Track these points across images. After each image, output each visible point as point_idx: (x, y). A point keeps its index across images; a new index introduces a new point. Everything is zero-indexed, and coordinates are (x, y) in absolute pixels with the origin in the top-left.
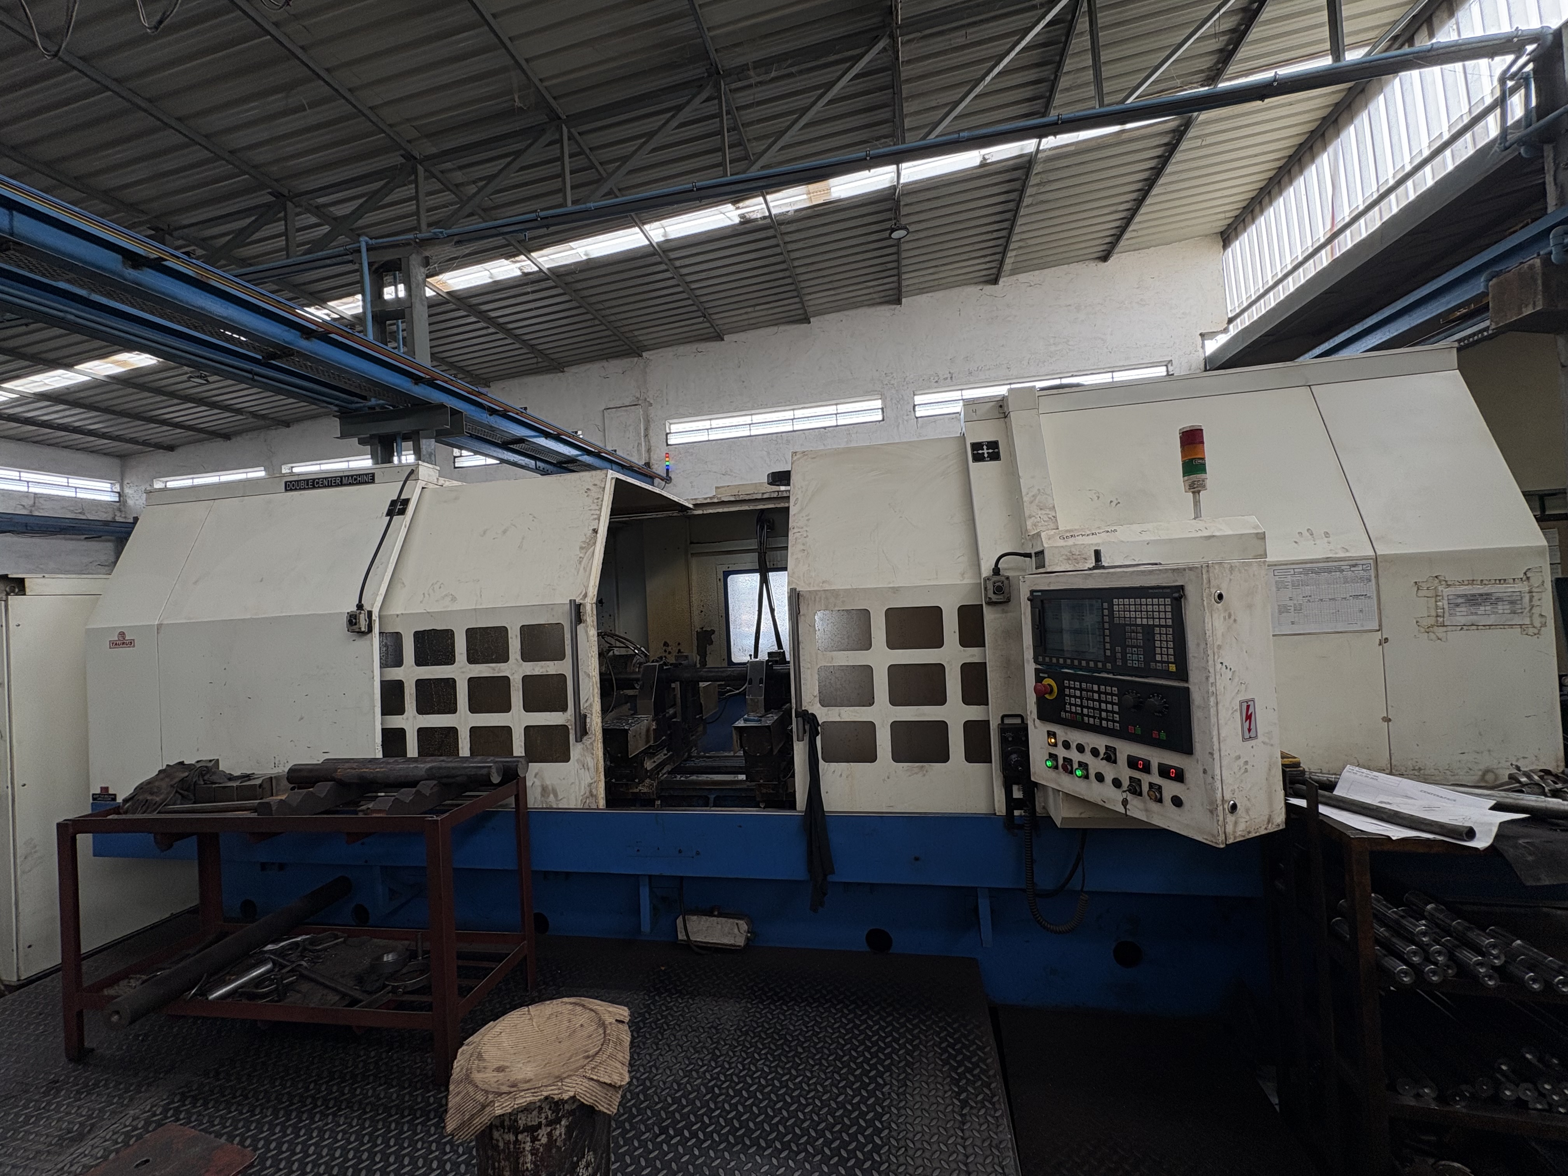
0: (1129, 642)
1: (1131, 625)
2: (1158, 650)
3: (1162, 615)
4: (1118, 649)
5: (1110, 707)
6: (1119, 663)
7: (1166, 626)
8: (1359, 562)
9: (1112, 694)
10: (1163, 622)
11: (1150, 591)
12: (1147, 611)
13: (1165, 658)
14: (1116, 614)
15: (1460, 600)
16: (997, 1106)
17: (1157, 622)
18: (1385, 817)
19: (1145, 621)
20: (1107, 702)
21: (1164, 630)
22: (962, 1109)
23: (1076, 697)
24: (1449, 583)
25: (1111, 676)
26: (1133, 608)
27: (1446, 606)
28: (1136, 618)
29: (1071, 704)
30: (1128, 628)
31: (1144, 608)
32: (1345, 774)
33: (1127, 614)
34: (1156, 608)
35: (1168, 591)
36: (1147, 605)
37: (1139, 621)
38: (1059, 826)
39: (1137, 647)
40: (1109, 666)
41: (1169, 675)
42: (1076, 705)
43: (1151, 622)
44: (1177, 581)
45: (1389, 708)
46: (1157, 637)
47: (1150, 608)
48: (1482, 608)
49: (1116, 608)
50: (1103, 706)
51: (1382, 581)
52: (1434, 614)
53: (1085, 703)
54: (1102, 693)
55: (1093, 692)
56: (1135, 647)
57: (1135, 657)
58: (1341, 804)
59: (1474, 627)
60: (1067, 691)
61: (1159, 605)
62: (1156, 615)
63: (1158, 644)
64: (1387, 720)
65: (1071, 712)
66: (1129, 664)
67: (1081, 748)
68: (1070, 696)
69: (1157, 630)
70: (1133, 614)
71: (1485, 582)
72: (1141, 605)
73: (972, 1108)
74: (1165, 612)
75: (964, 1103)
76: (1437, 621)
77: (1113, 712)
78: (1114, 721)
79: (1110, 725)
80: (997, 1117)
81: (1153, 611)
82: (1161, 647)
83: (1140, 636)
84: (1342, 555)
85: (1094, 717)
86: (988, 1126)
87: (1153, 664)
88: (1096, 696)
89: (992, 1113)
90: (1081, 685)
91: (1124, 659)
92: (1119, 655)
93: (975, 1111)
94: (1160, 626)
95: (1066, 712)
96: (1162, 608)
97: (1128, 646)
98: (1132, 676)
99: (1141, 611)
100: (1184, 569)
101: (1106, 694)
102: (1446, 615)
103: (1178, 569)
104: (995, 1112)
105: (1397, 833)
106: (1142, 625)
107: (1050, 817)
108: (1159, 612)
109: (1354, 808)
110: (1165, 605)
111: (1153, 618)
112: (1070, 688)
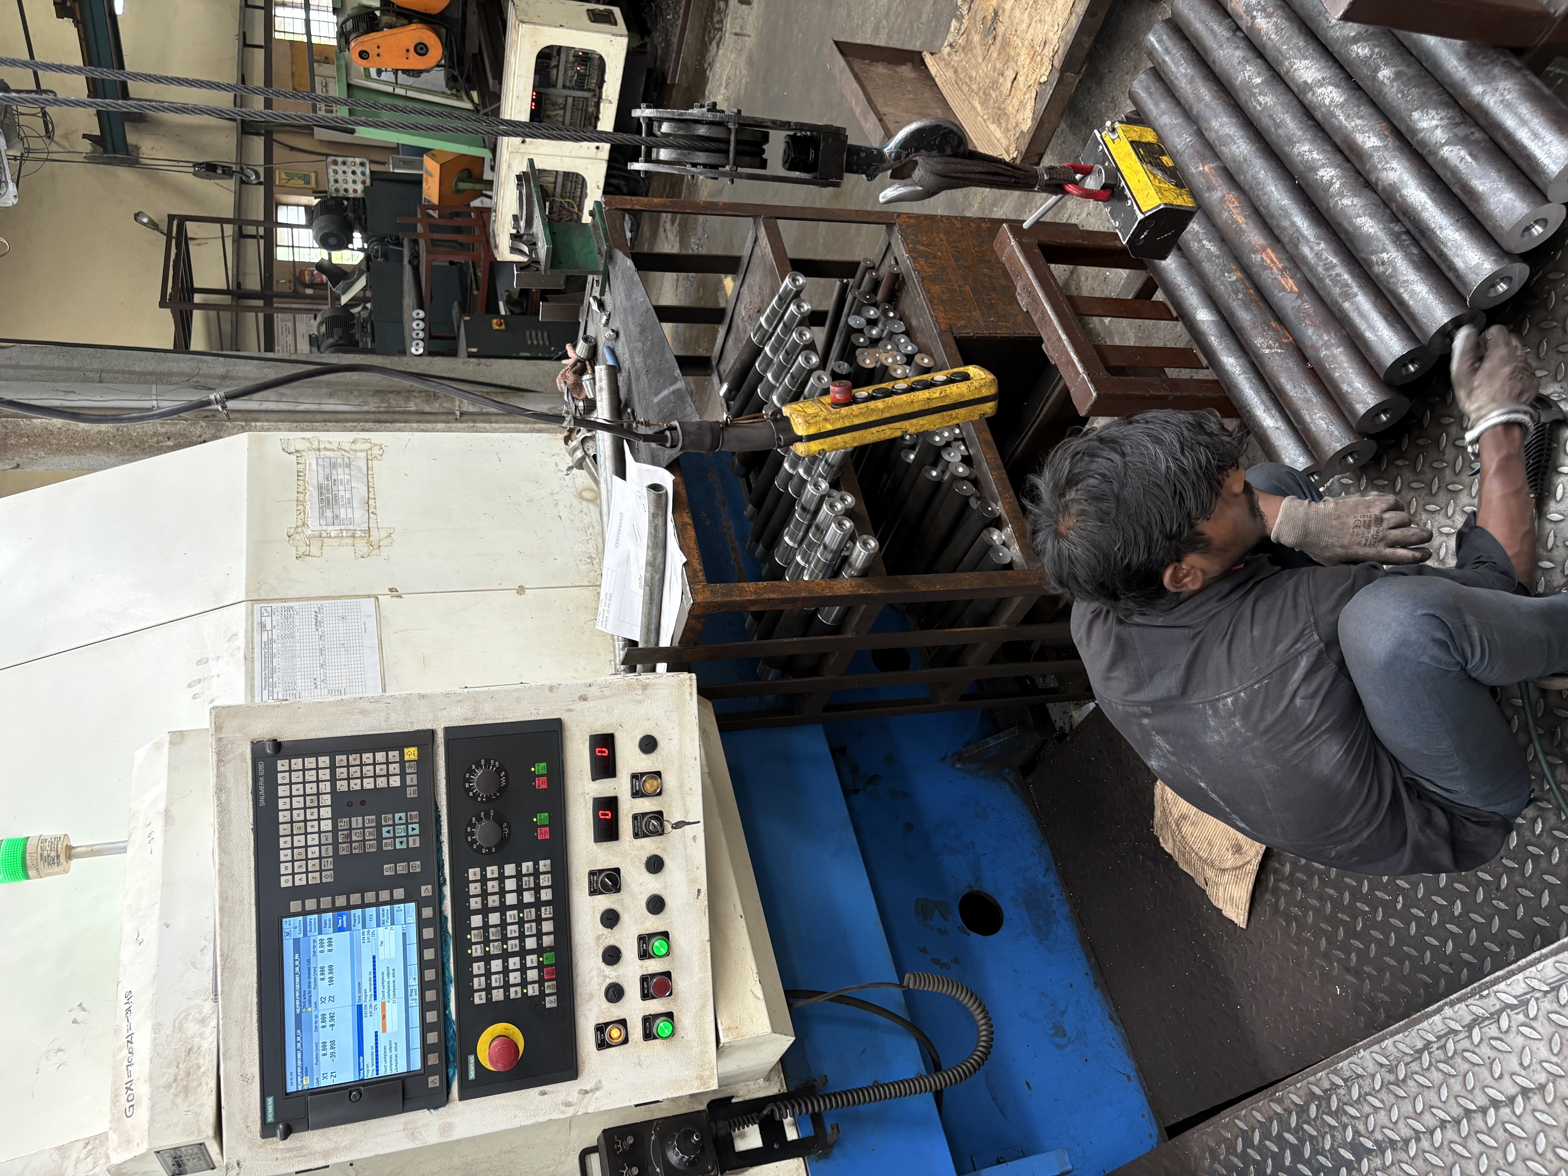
0: (371, 847)
1: (335, 844)
2: (382, 783)
3: (311, 776)
4: (388, 870)
5: (510, 884)
6: (416, 866)
7: (333, 767)
8: (257, 620)
9: (484, 880)
10: (325, 775)
11: (262, 802)
12: (305, 808)
13: (395, 768)
14: (314, 878)
15: (329, 513)
16: (1326, 1085)
17: (326, 787)
18: (657, 577)
19: (326, 812)
20: (502, 892)
21: (341, 772)
22: (1369, 1151)
23: (506, 971)
24: (300, 523)
25: (447, 890)
26: (299, 841)
27: (339, 528)
28: (319, 832)
29: (524, 983)
30: (344, 850)
31: (298, 815)
32: (609, 630)
33: (313, 852)
34: (297, 790)
35: (261, 766)
36: (291, 809)
37: (327, 825)
38: (793, 1039)
39: (379, 827)
40: (426, 890)
41: (426, 763)
42: (523, 969)
43: (327, 800)
44: (242, 756)
45: (501, 587)
46: (356, 785)
47: (298, 802)
48: (342, 493)
49: (300, 880)
50: (511, 899)
51: (292, 594)
52: (350, 541)
53: (513, 945)
54: (485, 904)
55: (486, 926)
56: (379, 833)
57: (400, 831)
58: (653, 627)
59: (371, 502)
60: (498, 995)
61: (291, 784)
62: (311, 788)
63: (369, 784)
64: (521, 590)
65: (541, 982)
66: (414, 843)
67: (612, 956)
68: (506, 986)
69: (342, 786)
70: (313, 839)
71: (300, 490)
72: (292, 822)
73: (1356, 1133)
74: (304, 770)
75: (1360, 1151)
76: (361, 537)
77: (519, 876)
78: (536, 874)
79: (545, 880)
80: (1345, 1080)
81: (305, 795)
82: (375, 777)
83: (356, 822)
84: (241, 642)
85: (539, 920)
86: (1367, 1094)
87: (411, 793)
88: (494, 918)
89: (1342, 1091)
90: (478, 959)
91: (406, 855)
92: (401, 868)
93: (1361, 1128)
94: (333, 780)
95: (543, 995)
96: (297, 777)
97: (380, 845)
98: (439, 843)
99: (305, 821)
100: (220, 740)
101: (484, 895)
102: (351, 527)
103: (218, 754)
104: (1338, 1086)
105: (676, 558)
106: (334, 819)
107: (781, 1059)
108: (304, 783)
109: (655, 612)
110: (290, 771)
111: (318, 794)
112: (488, 989)
